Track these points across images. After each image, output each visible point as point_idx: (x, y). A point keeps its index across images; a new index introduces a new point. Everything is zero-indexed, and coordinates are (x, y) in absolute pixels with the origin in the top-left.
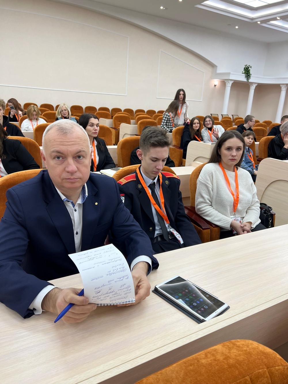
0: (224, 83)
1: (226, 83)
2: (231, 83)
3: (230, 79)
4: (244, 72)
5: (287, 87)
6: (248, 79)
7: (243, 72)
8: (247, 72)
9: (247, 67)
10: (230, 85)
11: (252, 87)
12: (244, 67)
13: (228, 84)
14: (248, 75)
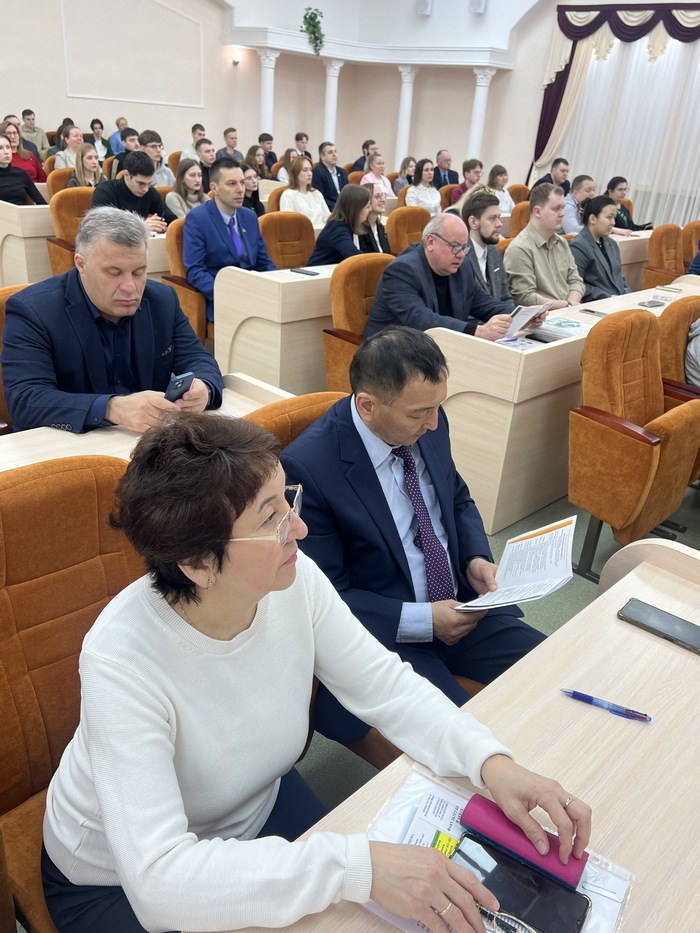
0: (256, 55)
1: (262, 58)
2: (274, 59)
3: (269, 45)
4: (304, 27)
5: (413, 74)
6: (316, 50)
7: (302, 27)
8: (311, 28)
9: (312, 13)
10: (272, 64)
11: (332, 70)
12: (305, 12)
13: (267, 60)
14: (316, 37)
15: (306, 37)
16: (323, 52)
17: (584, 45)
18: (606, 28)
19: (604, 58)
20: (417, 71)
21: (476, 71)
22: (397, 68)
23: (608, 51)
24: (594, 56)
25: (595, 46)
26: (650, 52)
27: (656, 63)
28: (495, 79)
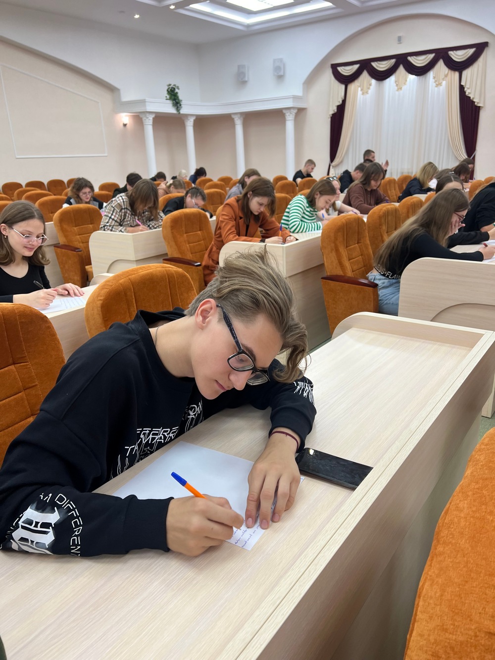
0: (138, 119)
1: (144, 119)
2: (151, 119)
3: (148, 110)
4: (168, 97)
5: (242, 118)
6: (178, 109)
7: (166, 97)
8: (173, 97)
9: (172, 87)
10: (151, 122)
11: (189, 122)
12: (167, 88)
13: (147, 120)
14: (177, 102)
15: (169, 104)
16: (182, 111)
17: (352, 87)
18: (365, 75)
19: (367, 93)
20: (244, 116)
21: (284, 111)
22: (231, 116)
23: (369, 88)
24: (360, 92)
25: (360, 86)
26: (397, 85)
27: (401, 92)
28: (297, 115)
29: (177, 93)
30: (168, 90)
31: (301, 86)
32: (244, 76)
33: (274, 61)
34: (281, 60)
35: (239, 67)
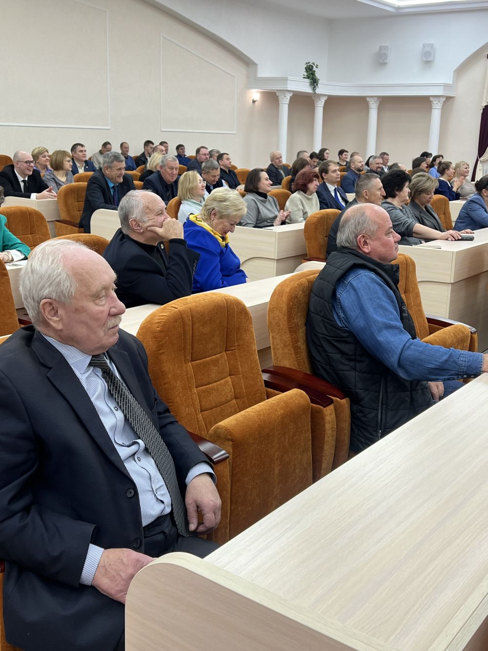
0: (272, 98)
1: (280, 98)
2: (289, 97)
3: (288, 89)
4: (306, 75)
5: (378, 103)
6: (314, 89)
7: (304, 75)
8: (311, 76)
9: (310, 65)
10: (288, 101)
11: (320, 102)
12: (305, 65)
13: (285, 99)
14: (314, 82)
15: (308, 81)
16: (318, 91)
20: (380, 100)
21: (431, 99)
22: (366, 98)
28: (444, 102)
29: (315, 71)
30: (306, 68)
31: (452, 73)
32: (386, 58)
33: (424, 46)
34: (432, 46)
35: (380, 46)
